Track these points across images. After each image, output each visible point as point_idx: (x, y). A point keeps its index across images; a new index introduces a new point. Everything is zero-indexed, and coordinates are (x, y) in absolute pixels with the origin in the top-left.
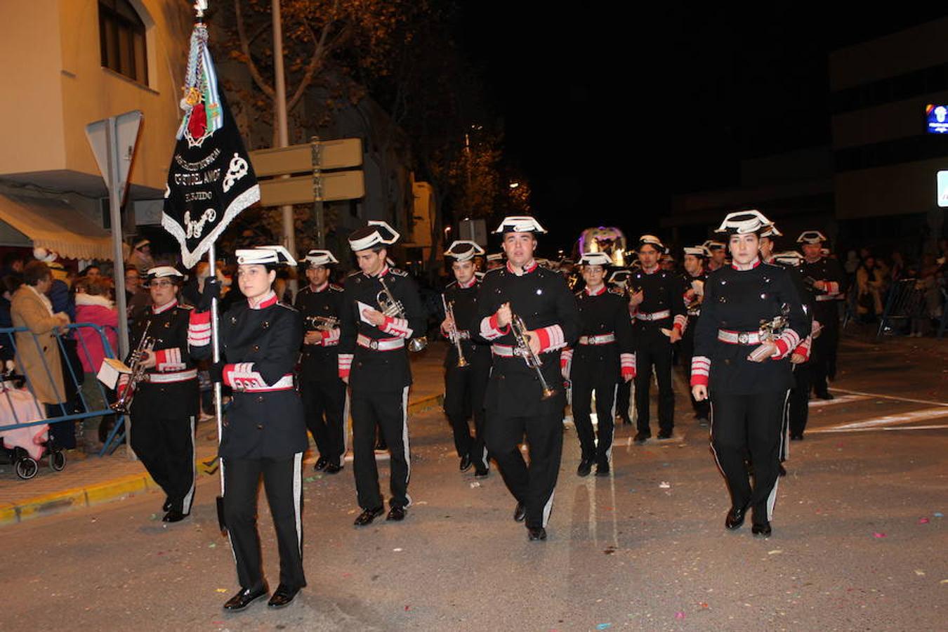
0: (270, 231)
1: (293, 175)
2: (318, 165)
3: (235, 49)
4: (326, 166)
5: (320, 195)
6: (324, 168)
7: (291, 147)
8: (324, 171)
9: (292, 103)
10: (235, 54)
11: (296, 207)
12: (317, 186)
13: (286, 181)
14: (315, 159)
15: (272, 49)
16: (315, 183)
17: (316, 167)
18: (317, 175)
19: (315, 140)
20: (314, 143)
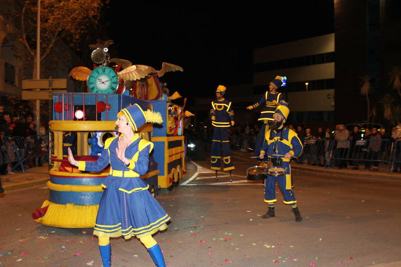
0: (30, 107)
1: (41, 89)
2: (51, 87)
3: (21, 38)
4: (54, 87)
5: (51, 98)
6: (53, 88)
7: (41, 80)
8: (53, 89)
9: (42, 59)
10: (21, 40)
11: (41, 100)
12: (50, 94)
13: (38, 91)
14: (50, 85)
15: (36, 38)
16: (50, 93)
17: (50, 88)
18: (50, 90)
19: (50, 78)
20: (50, 79)
